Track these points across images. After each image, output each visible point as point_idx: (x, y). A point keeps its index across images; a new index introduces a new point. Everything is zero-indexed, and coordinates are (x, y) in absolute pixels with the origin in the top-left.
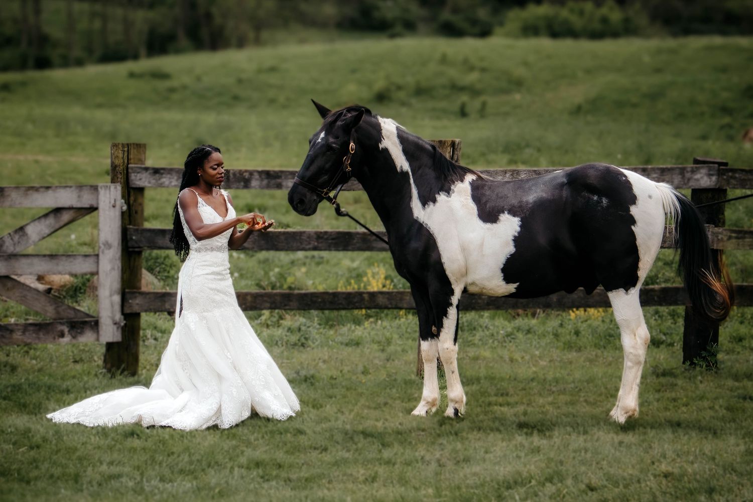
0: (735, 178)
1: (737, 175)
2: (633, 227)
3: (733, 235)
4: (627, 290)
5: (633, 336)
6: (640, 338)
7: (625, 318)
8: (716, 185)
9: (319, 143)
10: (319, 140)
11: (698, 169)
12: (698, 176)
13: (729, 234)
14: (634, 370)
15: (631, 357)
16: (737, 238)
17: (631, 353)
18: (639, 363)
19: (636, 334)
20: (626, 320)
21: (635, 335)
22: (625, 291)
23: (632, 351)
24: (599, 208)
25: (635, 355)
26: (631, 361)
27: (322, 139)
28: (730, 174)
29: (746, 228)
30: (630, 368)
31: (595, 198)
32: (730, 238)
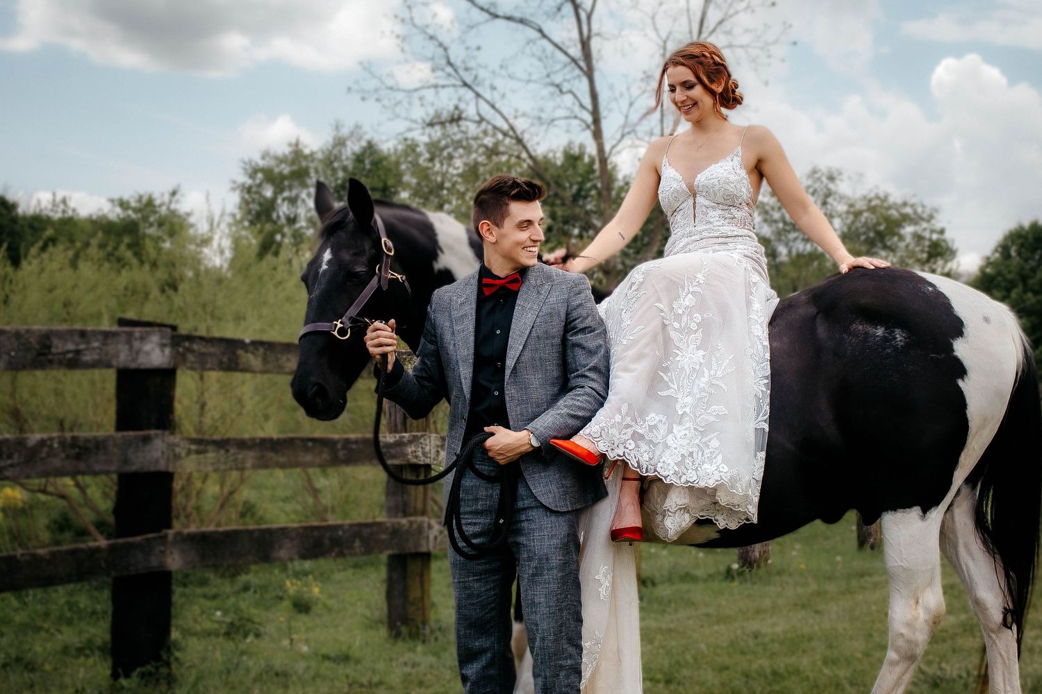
0: (193, 351)
1: (195, 347)
2: (960, 383)
3: (194, 447)
4: (925, 511)
5: (912, 602)
6: (927, 610)
7: (905, 564)
8: (169, 363)
9: (325, 271)
10: (324, 267)
11: (148, 333)
12: (147, 347)
13: (187, 446)
14: (898, 669)
15: (900, 642)
16: (198, 452)
17: (902, 635)
18: (911, 658)
19: (920, 601)
20: (905, 570)
21: (917, 602)
22: (921, 514)
23: (904, 631)
24: (889, 351)
25: (909, 642)
26: (897, 651)
27: (329, 262)
28: (187, 344)
29: (207, 437)
30: (893, 664)
31: (880, 332)
32: (189, 452)
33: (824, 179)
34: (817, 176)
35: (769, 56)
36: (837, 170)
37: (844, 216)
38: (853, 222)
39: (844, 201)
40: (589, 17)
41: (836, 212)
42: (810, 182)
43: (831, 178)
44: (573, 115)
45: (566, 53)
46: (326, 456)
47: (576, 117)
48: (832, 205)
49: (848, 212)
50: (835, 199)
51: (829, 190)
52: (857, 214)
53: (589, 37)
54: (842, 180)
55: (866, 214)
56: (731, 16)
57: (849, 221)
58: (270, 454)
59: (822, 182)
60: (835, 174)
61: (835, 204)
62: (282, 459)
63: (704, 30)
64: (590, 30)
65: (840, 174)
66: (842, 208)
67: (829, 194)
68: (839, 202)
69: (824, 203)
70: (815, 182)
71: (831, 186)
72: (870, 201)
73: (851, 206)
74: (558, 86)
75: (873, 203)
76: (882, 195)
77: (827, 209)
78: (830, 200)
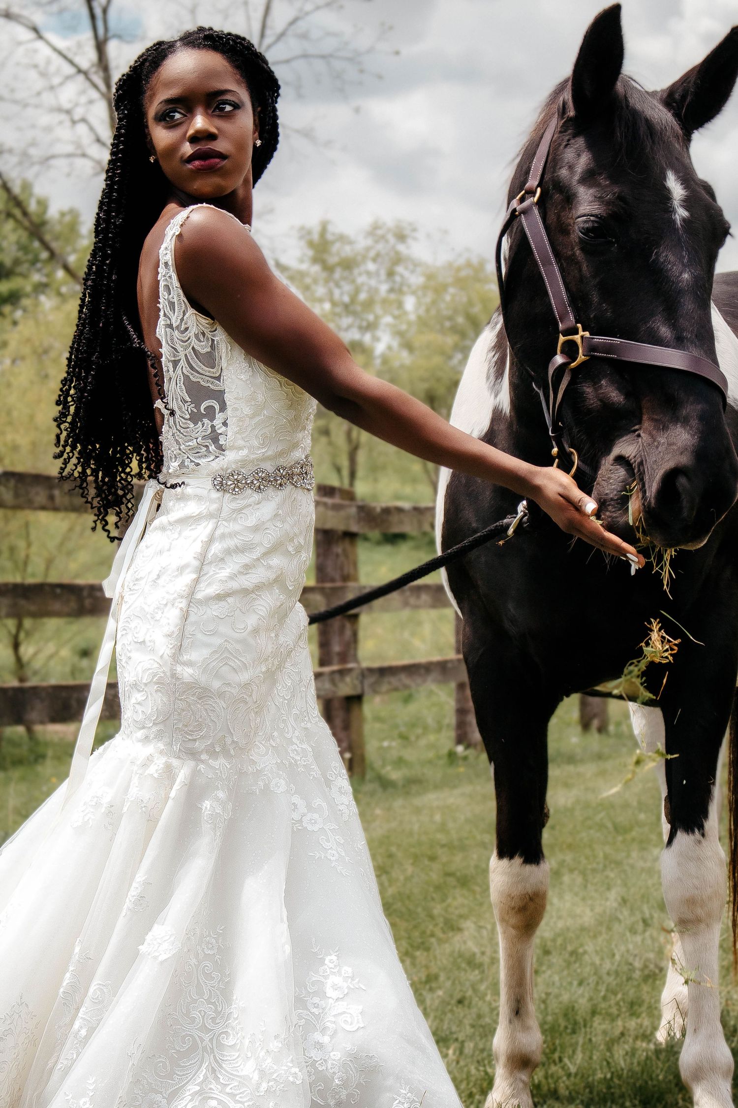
33: (392, 240)
34: (380, 232)
35: (362, 71)
36: (410, 224)
37: (420, 293)
38: (434, 302)
39: (419, 270)
40: (105, 11)
41: (409, 286)
42: (369, 242)
43: (401, 237)
44: (79, 152)
45: (71, 62)
46: (73, 605)
47: (84, 155)
48: (402, 276)
49: (425, 288)
50: (406, 268)
51: (397, 253)
52: (440, 290)
53: (106, 40)
54: (415, 239)
55: (452, 290)
56: (307, 14)
57: (428, 299)
58: (22, 602)
59: (387, 241)
60: (407, 232)
61: (406, 274)
62: (33, 608)
63: (268, 32)
64: (106, 29)
65: (414, 230)
66: (416, 280)
67: (398, 259)
68: (413, 272)
69: (391, 274)
70: (377, 242)
71: (401, 248)
72: (459, 269)
73: (430, 277)
74: (68, 112)
75: (463, 274)
76: (475, 261)
77: (394, 282)
78: (400, 269)
